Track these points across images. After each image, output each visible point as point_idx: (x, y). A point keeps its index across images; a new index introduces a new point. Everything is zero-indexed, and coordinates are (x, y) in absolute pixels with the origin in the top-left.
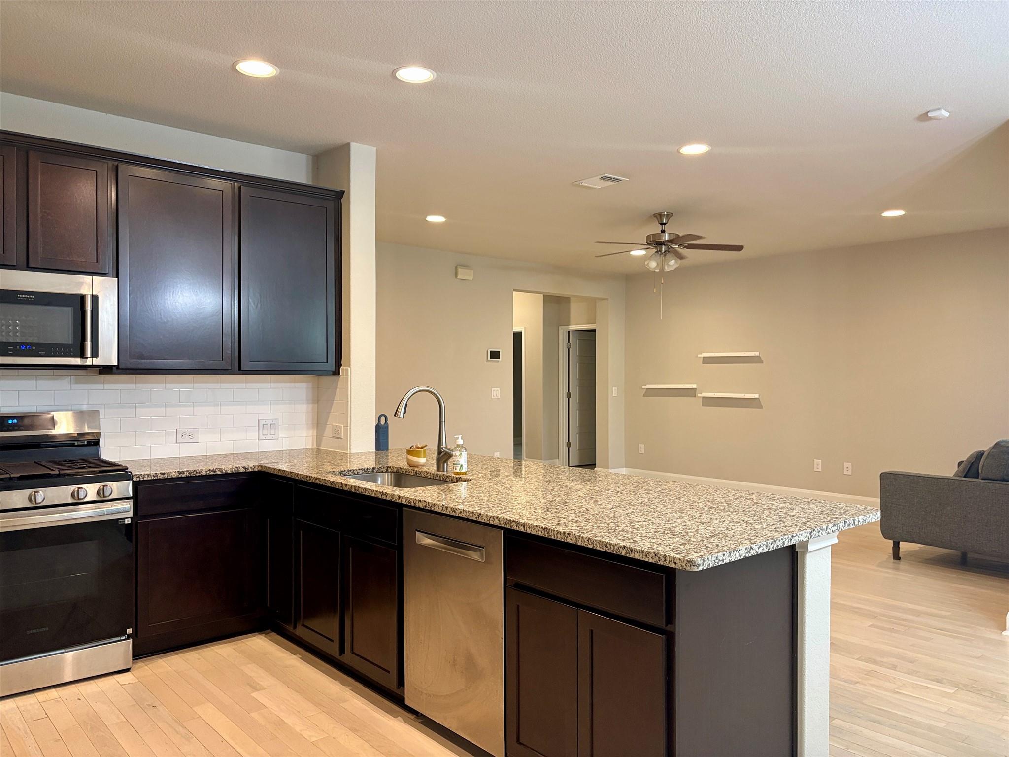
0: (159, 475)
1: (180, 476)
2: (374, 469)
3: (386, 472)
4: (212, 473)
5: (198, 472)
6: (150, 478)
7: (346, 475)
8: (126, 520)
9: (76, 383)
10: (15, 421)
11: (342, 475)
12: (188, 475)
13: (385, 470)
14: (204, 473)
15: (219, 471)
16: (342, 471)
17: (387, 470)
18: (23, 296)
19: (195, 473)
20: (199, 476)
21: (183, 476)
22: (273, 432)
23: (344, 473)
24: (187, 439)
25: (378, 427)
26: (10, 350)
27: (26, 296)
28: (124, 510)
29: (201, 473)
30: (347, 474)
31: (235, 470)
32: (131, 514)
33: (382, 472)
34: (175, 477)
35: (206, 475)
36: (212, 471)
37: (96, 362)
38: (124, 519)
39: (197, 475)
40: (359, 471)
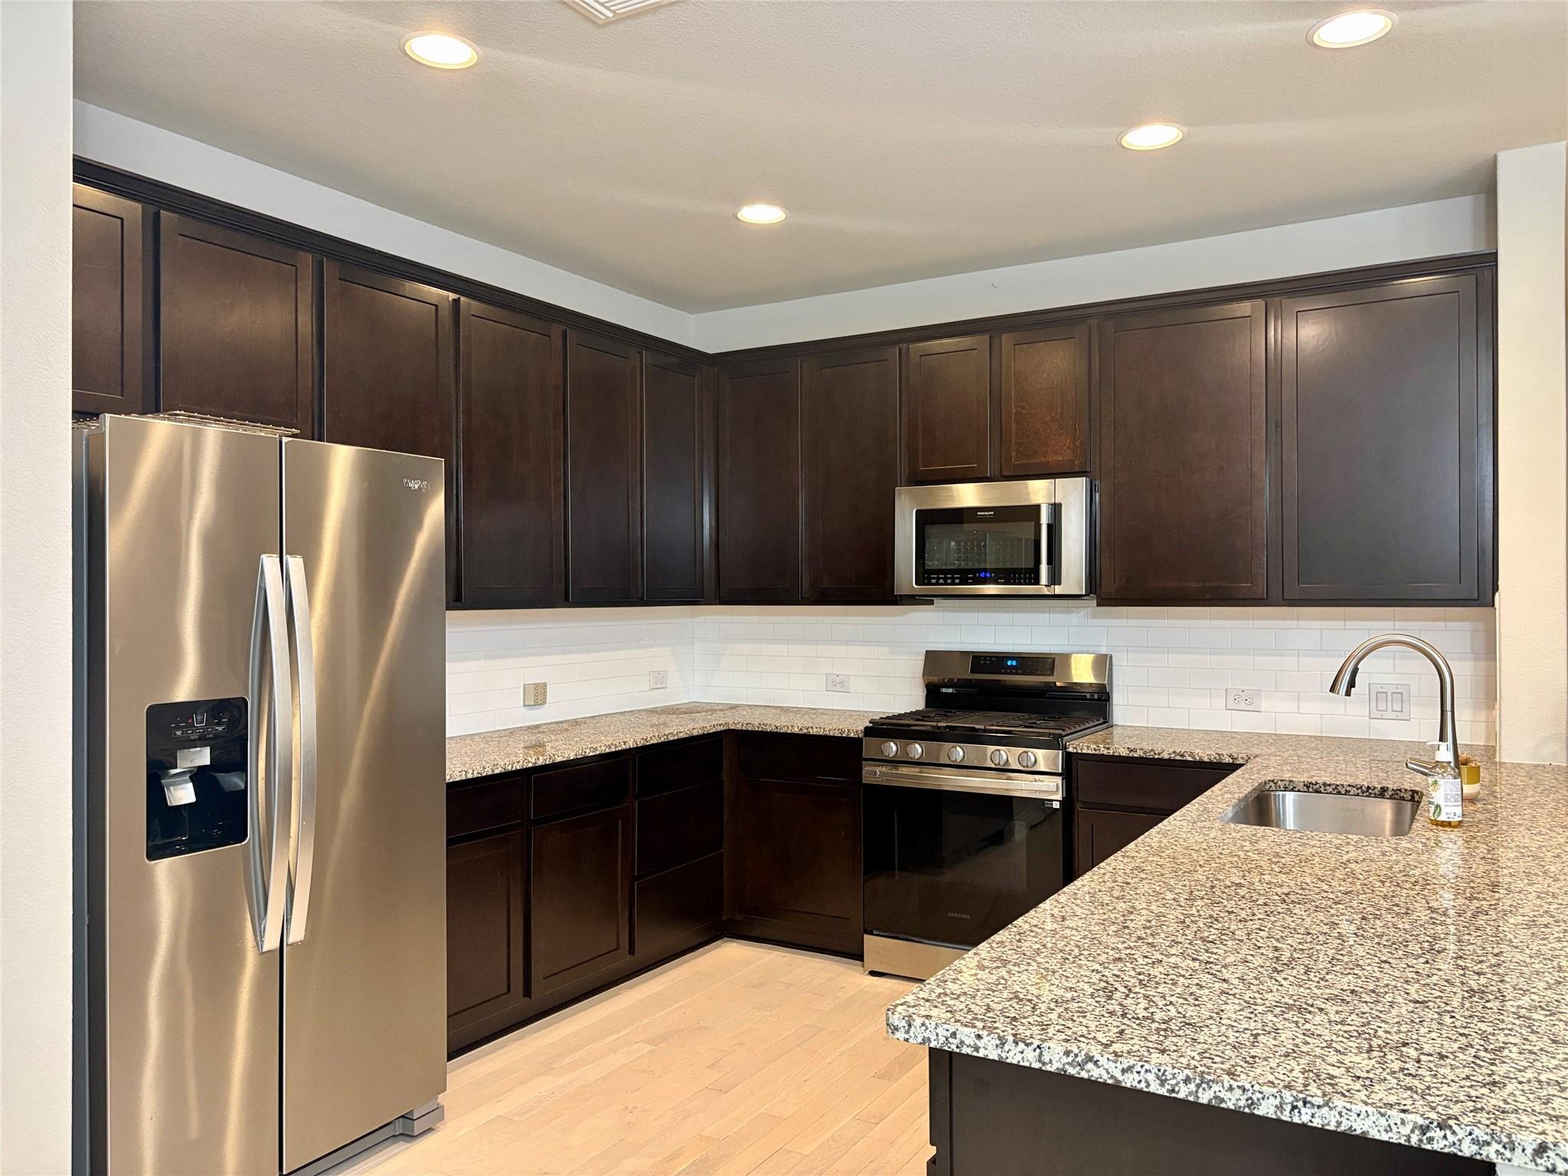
0: (1102, 749)
1: (1131, 755)
2: (1385, 791)
3: (1410, 800)
4: (1178, 758)
5: (1156, 752)
6: (1090, 752)
7: (1320, 792)
8: (1054, 802)
10: (1014, 663)
11: (1311, 790)
12: (1142, 755)
13: (1408, 796)
14: (1166, 757)
15: (1189, 755)
16: (1311, 783)
17: (1413, 797)
18: (983, 513)
19: (1152, 753)
20: (1158, 758)
21: (1136, 755)
22: (1397, 707)
23: (1315, 787)
24: (1242, 705)
26: (970, 578)
27: (986, 513)
28: (1050, 789)
29: (1162, 755)
30: (1322, 790)
31: (1215, 758)
32: (1059, 797)
33: (1402, 798)
34: (1124, 755)
35: (1169, 760)
36: (1178, 754)
38: (1052, 801)
39: (1156, 757)
40: (1348, 789)
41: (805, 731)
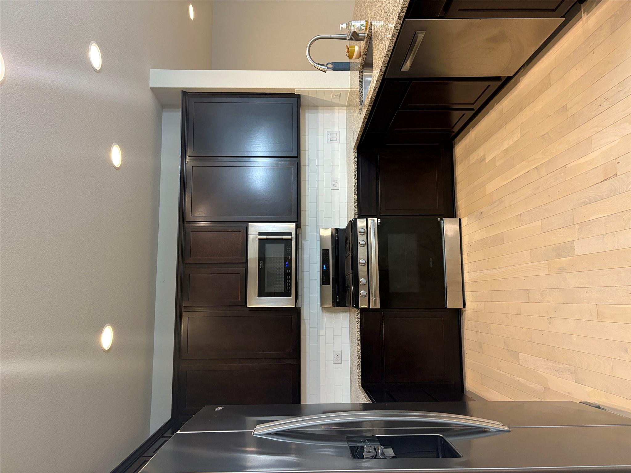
0: (355, 205)
1: (357, 194)
2: (360, 81)
3: (363, 73)
4: (356, 177)
5: (355, 184)
6: (357, 209)
7: (363, 100)
8: (378, 221)
9: (305, 238)
10: (324, 266)
11: (362, 103)
12: (356, 190)
13: (361, 74)
14: (356, 181)
15: (355, 173)
16: (360, 103)
17: (361, 72)
18: (261, 266)
19: (355, 186)
20: (357, 184)
21: (357, 192)
22: (335, 135)
23: (361, 102)
24: (337, 184)
25: (334, 69)
26: (288, 271)
27: (261, 264)
28: (373, 222)
29: (356, 182)
30: (362, 100)
31: (355, 164)
32: (376, 219)
33: (362, 76)
34: (357, 196)
35: (357, 180)
36: (355, 177)
37: (294, 233)
38: (378, 222)
39: (357, 185)
40: (361, 92)
41: (359, 342)
